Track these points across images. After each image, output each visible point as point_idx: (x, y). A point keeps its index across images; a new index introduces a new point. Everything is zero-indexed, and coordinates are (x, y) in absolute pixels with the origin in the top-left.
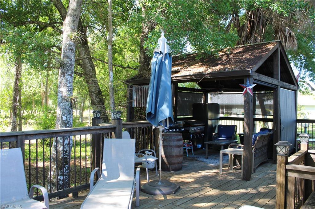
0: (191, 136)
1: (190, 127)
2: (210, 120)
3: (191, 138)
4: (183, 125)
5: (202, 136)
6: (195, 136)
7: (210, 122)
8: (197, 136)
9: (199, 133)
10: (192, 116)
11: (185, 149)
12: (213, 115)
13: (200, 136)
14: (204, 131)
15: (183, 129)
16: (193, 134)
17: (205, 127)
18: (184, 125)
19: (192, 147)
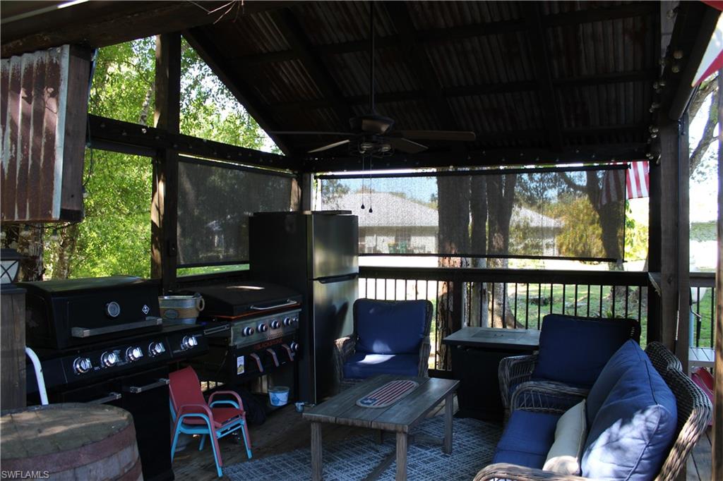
0: (240, 361)
1: (231, 320)
2: (322, 280)
3: (241, 371)
4: (196, 315)
5: (291, 355)
6: (258, 359)
7: (320, 292)
8: (266, 358)
9: (278, 345)
10: (246, 267)
11: (208, 436)
12: (333, 259)
13: (282, 354)
14: (299, 333)
15: (192, 342)
16: (245, 351)
17: (301, 315)
18: (201, 313)
19: (244, 422)
